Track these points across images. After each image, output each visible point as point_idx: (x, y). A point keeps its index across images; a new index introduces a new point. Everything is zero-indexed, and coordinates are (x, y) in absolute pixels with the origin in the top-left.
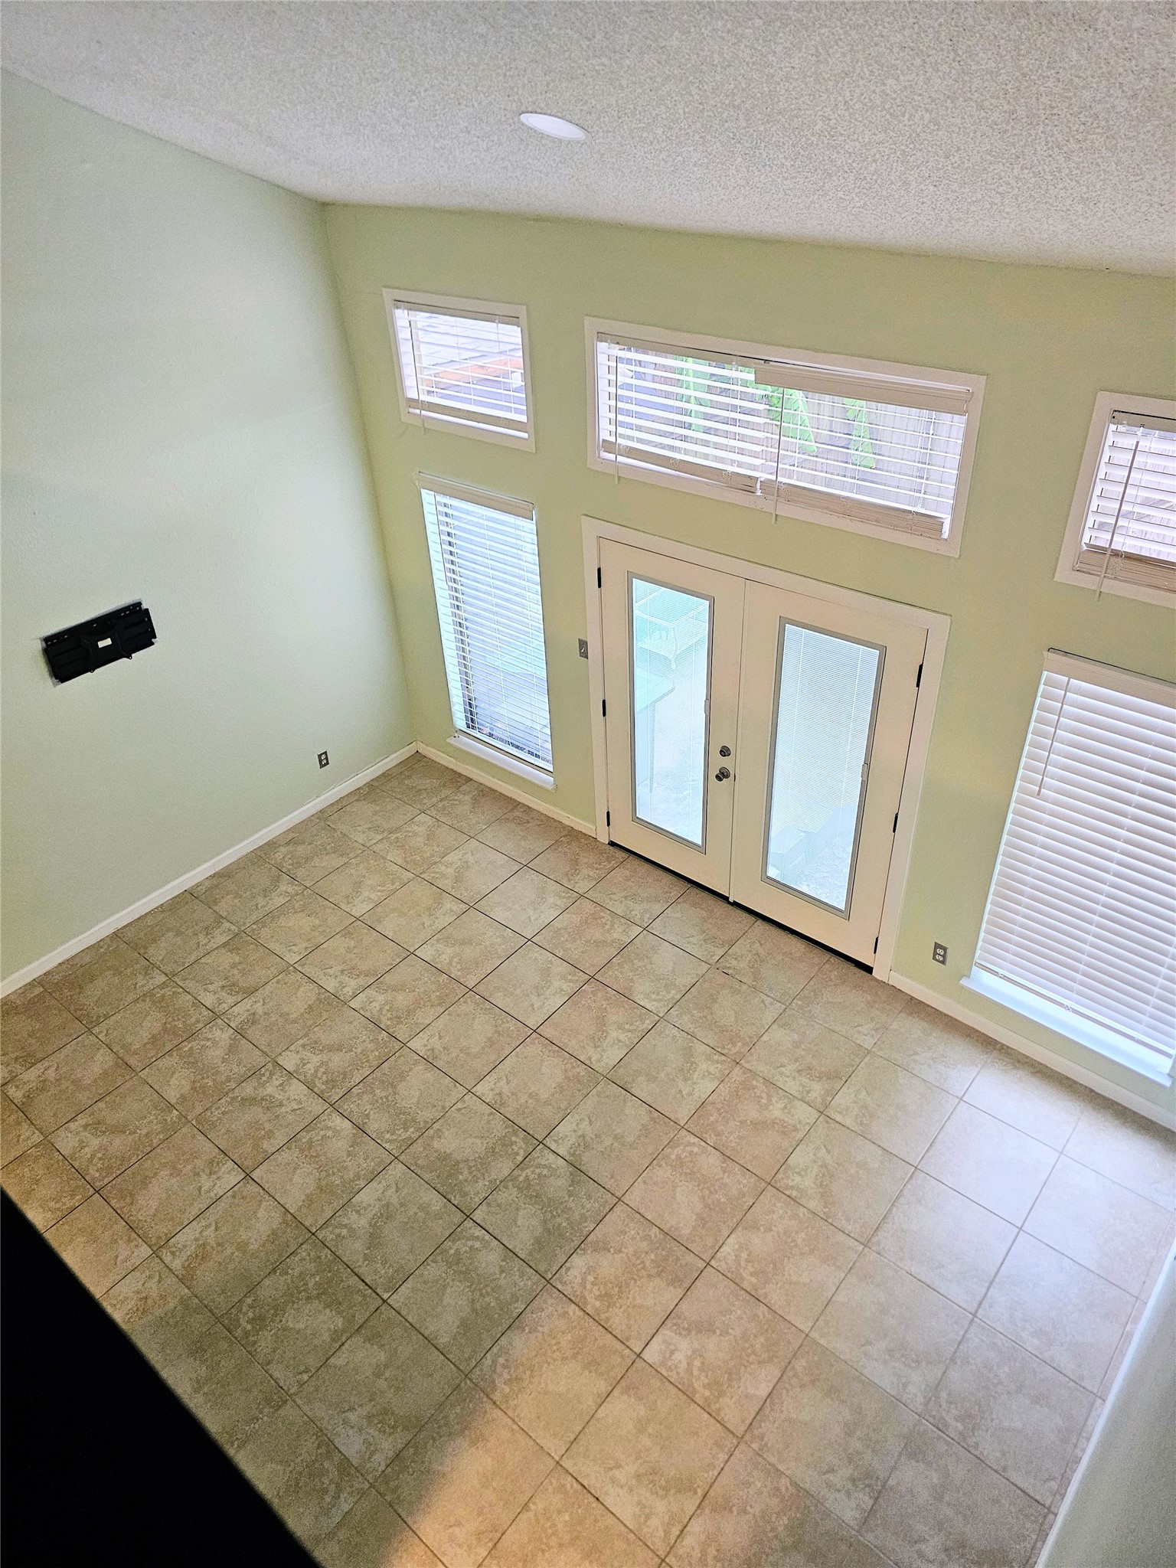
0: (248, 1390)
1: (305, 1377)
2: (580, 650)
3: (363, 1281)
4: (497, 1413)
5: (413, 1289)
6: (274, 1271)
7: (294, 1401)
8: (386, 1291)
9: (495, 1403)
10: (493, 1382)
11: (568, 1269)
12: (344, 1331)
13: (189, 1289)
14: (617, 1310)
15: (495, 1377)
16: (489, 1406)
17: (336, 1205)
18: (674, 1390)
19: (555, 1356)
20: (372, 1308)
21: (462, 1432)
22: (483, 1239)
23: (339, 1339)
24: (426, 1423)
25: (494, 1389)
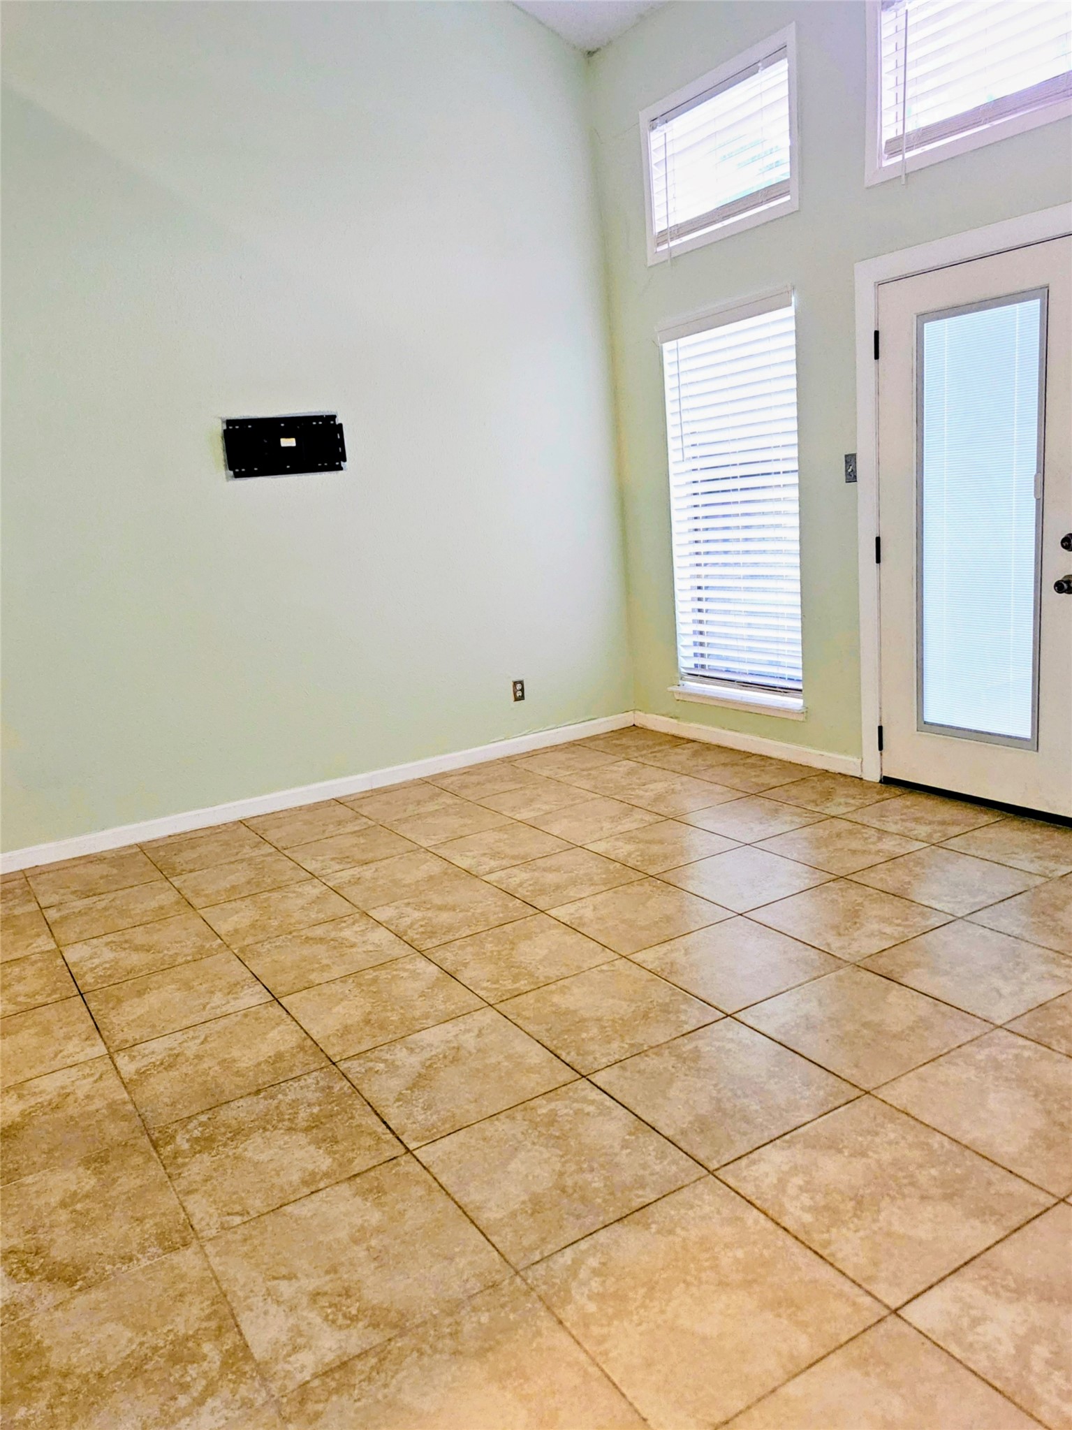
0: (140, 1220)
1: (237, 1220)
2: (846, 471)
3: (385, 1123)
4: (562, 1340)
5: (462, 1145)
6: (258, 1092)
7: (202, 1247)
8: (416, 1139)
9: (561, 1322)
10: (568, 1291)
11: (754, 1162)
12: (327, 1175)
13: (129, 1093)
14: (850, 1234)
15: (574, 1284)
16: (546, 1323)
17: (380, 1040)
18: (982, 1389)
19: (704, 1276)
20: (388, 1154)
21: (481, 1354)
22: (602, 1104)
23: (312, 1185)
24: (417, 1326)
25: (567, 1300)
